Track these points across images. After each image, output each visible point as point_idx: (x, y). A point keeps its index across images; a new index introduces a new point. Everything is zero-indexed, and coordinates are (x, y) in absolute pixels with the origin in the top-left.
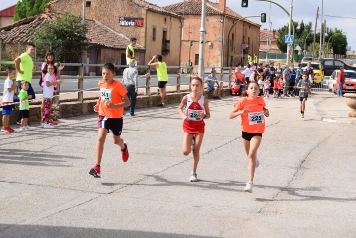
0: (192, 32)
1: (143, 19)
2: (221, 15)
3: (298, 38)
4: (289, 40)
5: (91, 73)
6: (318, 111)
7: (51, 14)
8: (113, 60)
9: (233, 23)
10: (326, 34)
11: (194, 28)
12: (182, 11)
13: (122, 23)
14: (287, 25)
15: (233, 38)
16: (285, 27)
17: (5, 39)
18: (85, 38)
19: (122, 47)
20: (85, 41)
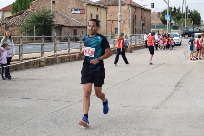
0: (112, 15)
1: (85, 9)
2: (128, 5)
3: (173, 16)
4: (168, 18)
5: (57, 41)
6: (186, 56)
7: (33, 9)
8: (69, 33)
9: (136, 9)
10: (189, 13)
11: (114, 13)
12: (106, 4)
13: (73, 12)
14: (166, 9)
15: (136, 18)
16: (165, 10)
17: (8, 24)
18: (53, 22)
19: (74, 26)
20: (53, 23)
